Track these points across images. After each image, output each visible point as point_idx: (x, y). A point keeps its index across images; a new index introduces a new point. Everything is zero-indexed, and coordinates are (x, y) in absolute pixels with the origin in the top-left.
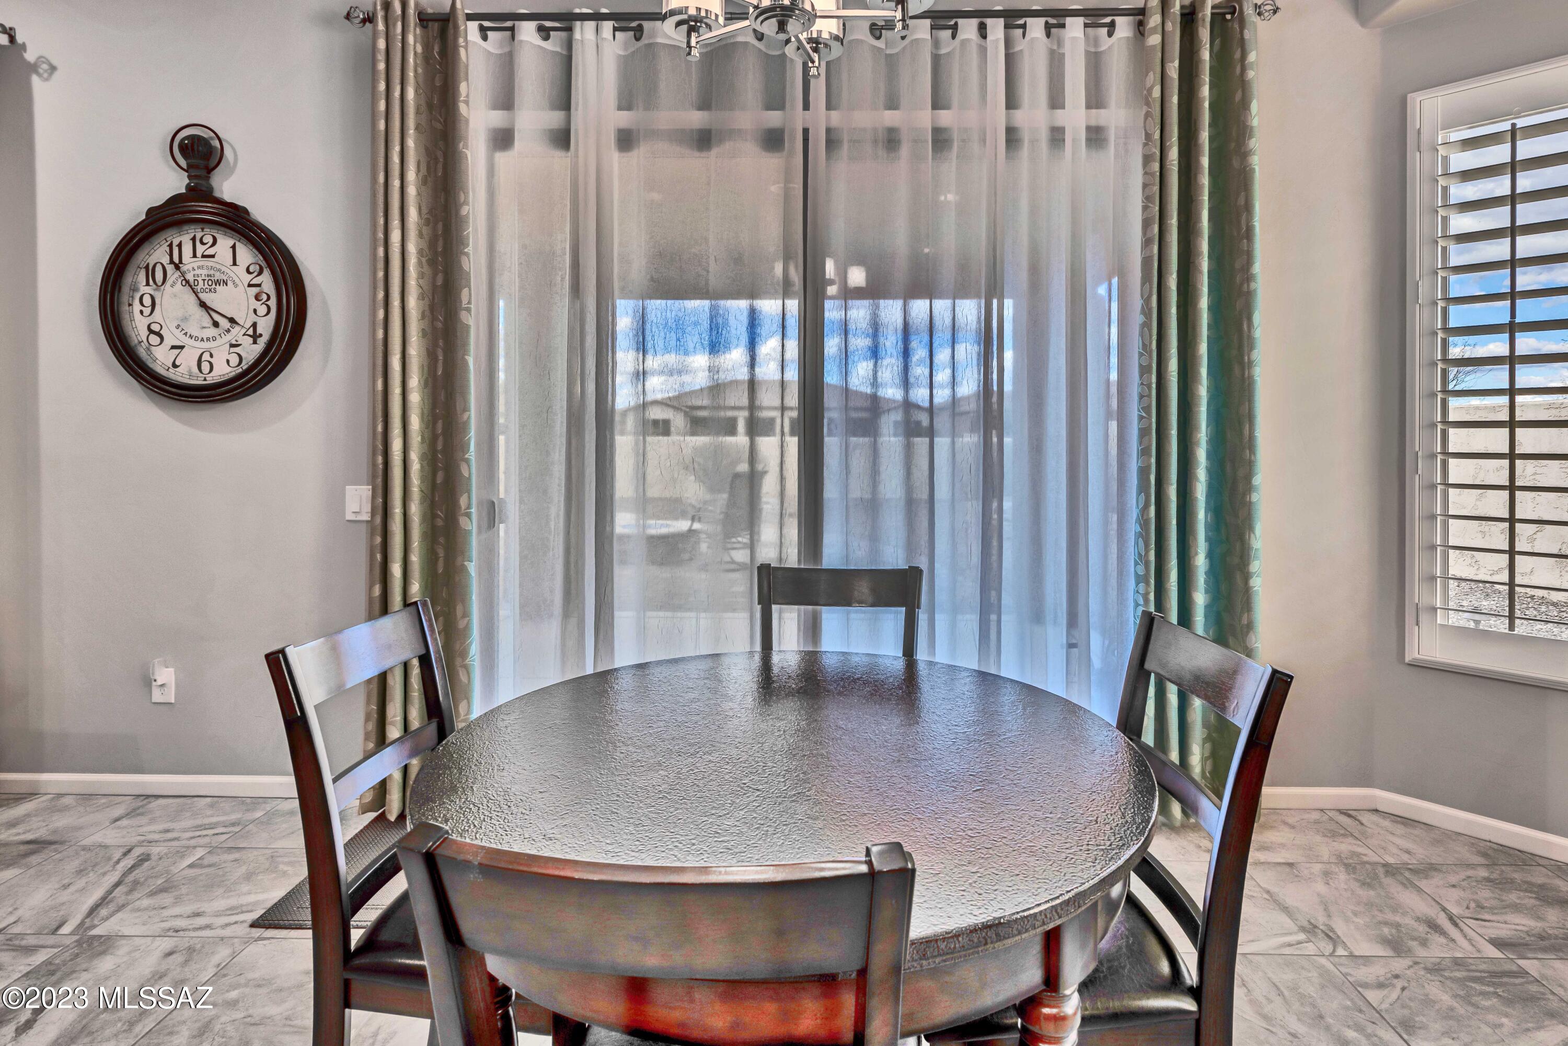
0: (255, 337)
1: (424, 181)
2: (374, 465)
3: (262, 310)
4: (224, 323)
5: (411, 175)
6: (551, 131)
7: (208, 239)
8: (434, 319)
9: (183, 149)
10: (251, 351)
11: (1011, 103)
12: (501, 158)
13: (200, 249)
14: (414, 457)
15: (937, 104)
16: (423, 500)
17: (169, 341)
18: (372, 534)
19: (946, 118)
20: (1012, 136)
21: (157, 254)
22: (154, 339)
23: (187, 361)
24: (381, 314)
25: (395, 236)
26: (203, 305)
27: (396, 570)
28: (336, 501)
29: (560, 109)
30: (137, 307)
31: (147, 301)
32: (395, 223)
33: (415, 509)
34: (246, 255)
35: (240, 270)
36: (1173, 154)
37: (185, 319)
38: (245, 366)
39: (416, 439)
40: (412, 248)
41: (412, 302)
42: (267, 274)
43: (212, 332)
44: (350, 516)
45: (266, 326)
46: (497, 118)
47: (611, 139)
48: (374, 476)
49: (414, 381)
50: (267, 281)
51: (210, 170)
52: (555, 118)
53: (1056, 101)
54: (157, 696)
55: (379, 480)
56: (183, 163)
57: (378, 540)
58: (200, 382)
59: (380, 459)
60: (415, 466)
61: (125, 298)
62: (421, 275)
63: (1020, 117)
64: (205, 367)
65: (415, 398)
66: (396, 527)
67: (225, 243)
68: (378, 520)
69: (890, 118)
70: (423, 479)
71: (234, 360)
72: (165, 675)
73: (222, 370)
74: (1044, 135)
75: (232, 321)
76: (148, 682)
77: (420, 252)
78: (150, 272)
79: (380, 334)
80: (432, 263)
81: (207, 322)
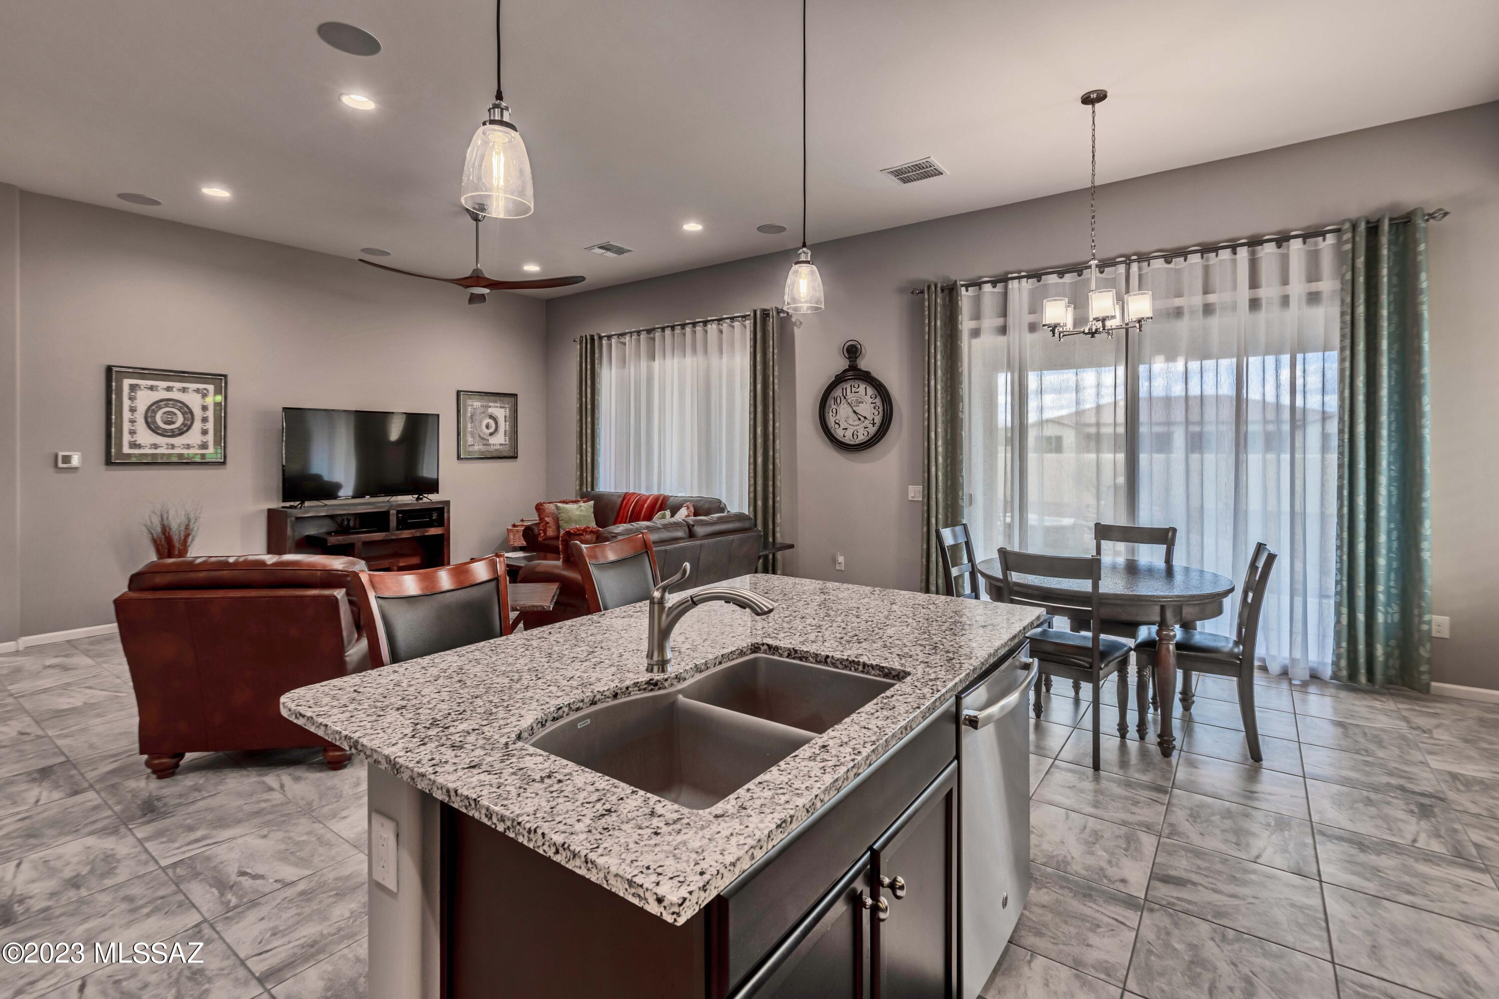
0: (874, 424)
1: (943, 358)
2: (923, 477)
3: (876, 413)
4: (862, 419)
5: (939, 357)
6: (997, 327)
7: (856, 386)
8: (947, 415)
9: (848, 350)
10: (872, 430)
11: (1254, 284)
12: (975, 341)
13: (853, 390)
14: (940, 474)
15: (1206, 292)
16: (943, 492)
17: (842, 426)
18: (923, 505)
19: (1212, 298)
20: (1254, 304)
21: (838, 392)
22: (837, 426)
23: (849, 434)
24: (926, 415)
25: (932, 383)
26: (855, 412)
27: (933, 520)
28: (905, 492)
29: (1001, 317)
30: (831, 414)
31: (834, 411)
32: (933, 377)
33: (940, 496)
34: (870, 391)
35: (868, 397)
36: (1361, 310)
37: (848, 418)
38: (870, 436)
39: (940, 466)
40: (939, 387)
41: (939, 410)
42: (878, 397)
43: (858, 422)
44: (910, 499)
45: (878, 420)
46: (973, 324)
47: (1026, 327)
48: (923, 482)
49: (940, 443)
50: (878, 401)
51: (856, 358)
52: (1000, 321)
53: (1285, 281)
54: (838, 567)
55: (926, 484)
56: (846, 355)
57: (926, 508)
58: (853, 443)
59: (926, 475)
60: (940, 478)
61: (827, 410)
62: (942, 398)
63: (1262, 293)
64: (855, 437)
65: (940, 449)
66: (933, 503)
67: (863, 386)
68: (926, 500)
69: (1178, 302)
70: (943, 483)
71: (866, 434)
72: (841, 559)
73: (862, 438)
74: (1277, 301)
75: (865, 418)
76: (834, 561)
77: (942, 388)
78: (835, 400)
79: (926, 423)
80: (946, 391)
81: (856, 418)
